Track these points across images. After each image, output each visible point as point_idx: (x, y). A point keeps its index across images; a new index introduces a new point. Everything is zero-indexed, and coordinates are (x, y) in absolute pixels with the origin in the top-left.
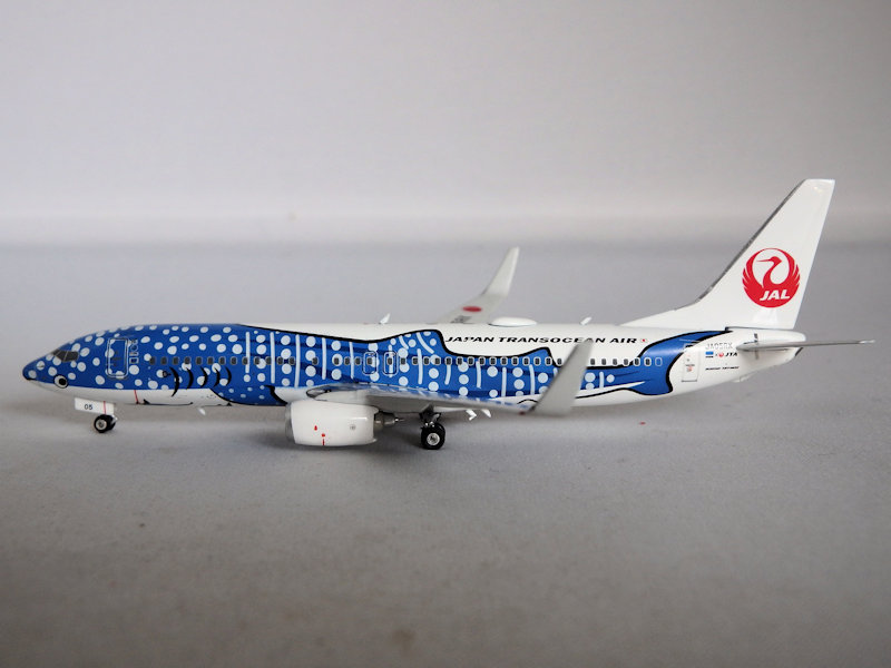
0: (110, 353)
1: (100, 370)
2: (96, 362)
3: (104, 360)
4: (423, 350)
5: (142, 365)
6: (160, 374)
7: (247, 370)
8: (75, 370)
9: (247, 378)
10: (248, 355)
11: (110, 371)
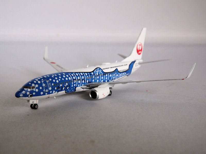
0: (44, 85)
1: (42, 90)
2: (41, 88)
3: (43, 87)
4: (100, 73)
5: (52, 87)
6: (56, 88)
7: (72, 84)
8: (35, 92)
9: (72, 86)
10: (72, 80)
11: (45, 90)
